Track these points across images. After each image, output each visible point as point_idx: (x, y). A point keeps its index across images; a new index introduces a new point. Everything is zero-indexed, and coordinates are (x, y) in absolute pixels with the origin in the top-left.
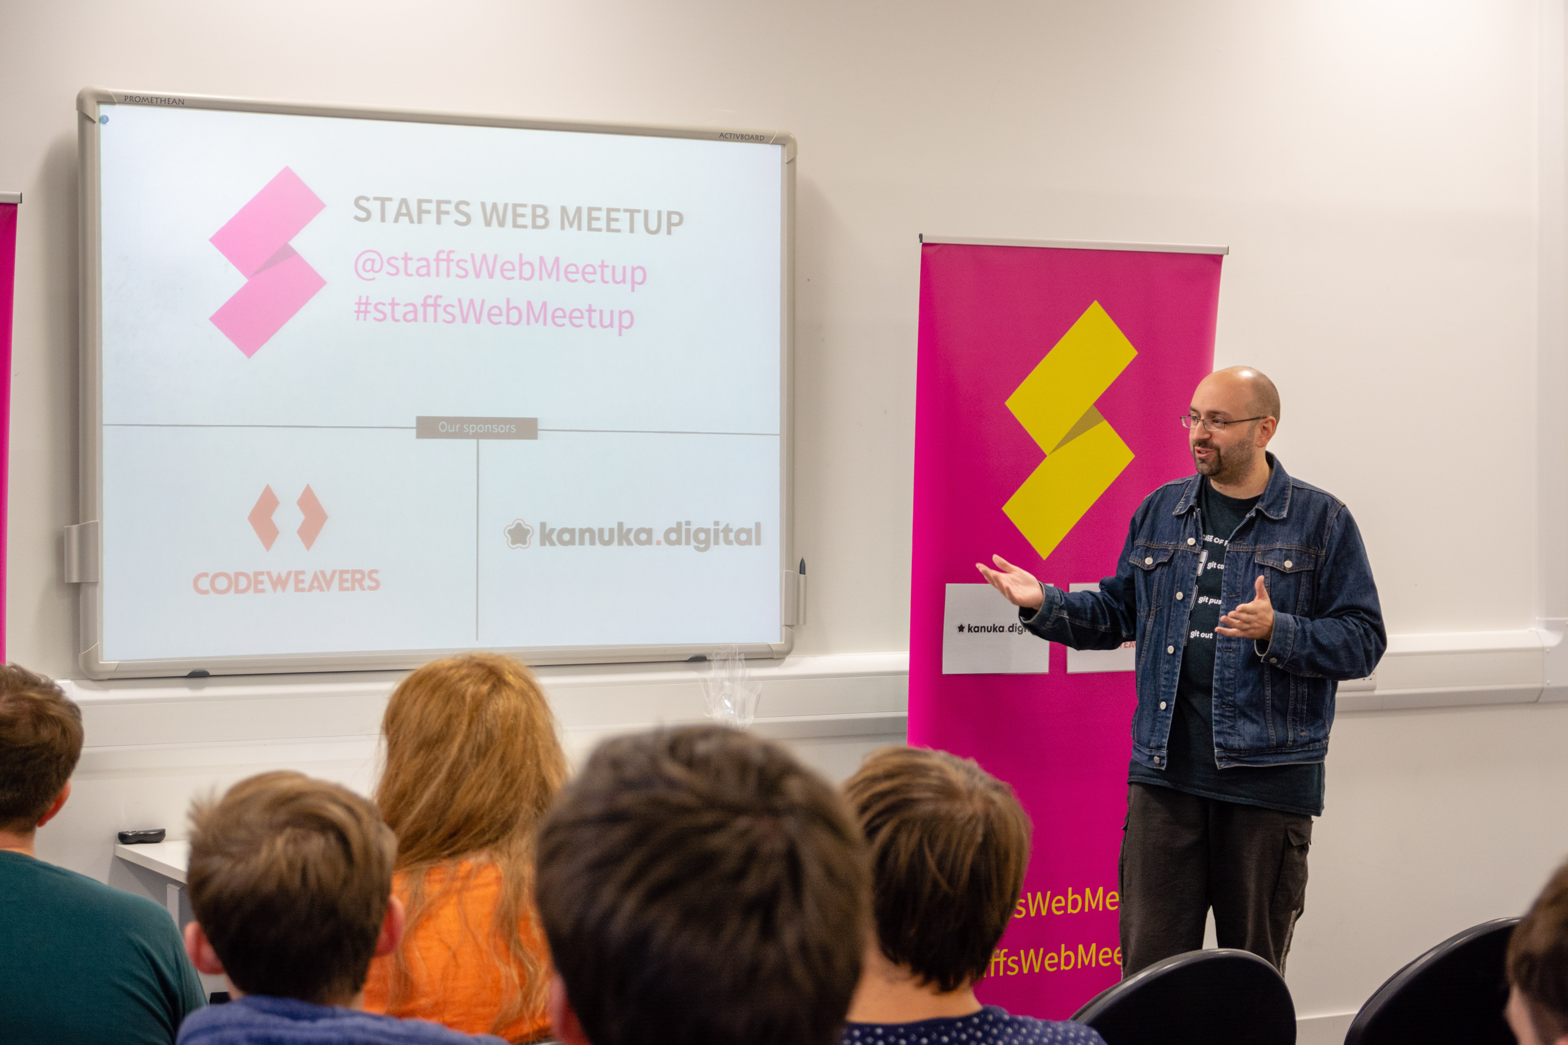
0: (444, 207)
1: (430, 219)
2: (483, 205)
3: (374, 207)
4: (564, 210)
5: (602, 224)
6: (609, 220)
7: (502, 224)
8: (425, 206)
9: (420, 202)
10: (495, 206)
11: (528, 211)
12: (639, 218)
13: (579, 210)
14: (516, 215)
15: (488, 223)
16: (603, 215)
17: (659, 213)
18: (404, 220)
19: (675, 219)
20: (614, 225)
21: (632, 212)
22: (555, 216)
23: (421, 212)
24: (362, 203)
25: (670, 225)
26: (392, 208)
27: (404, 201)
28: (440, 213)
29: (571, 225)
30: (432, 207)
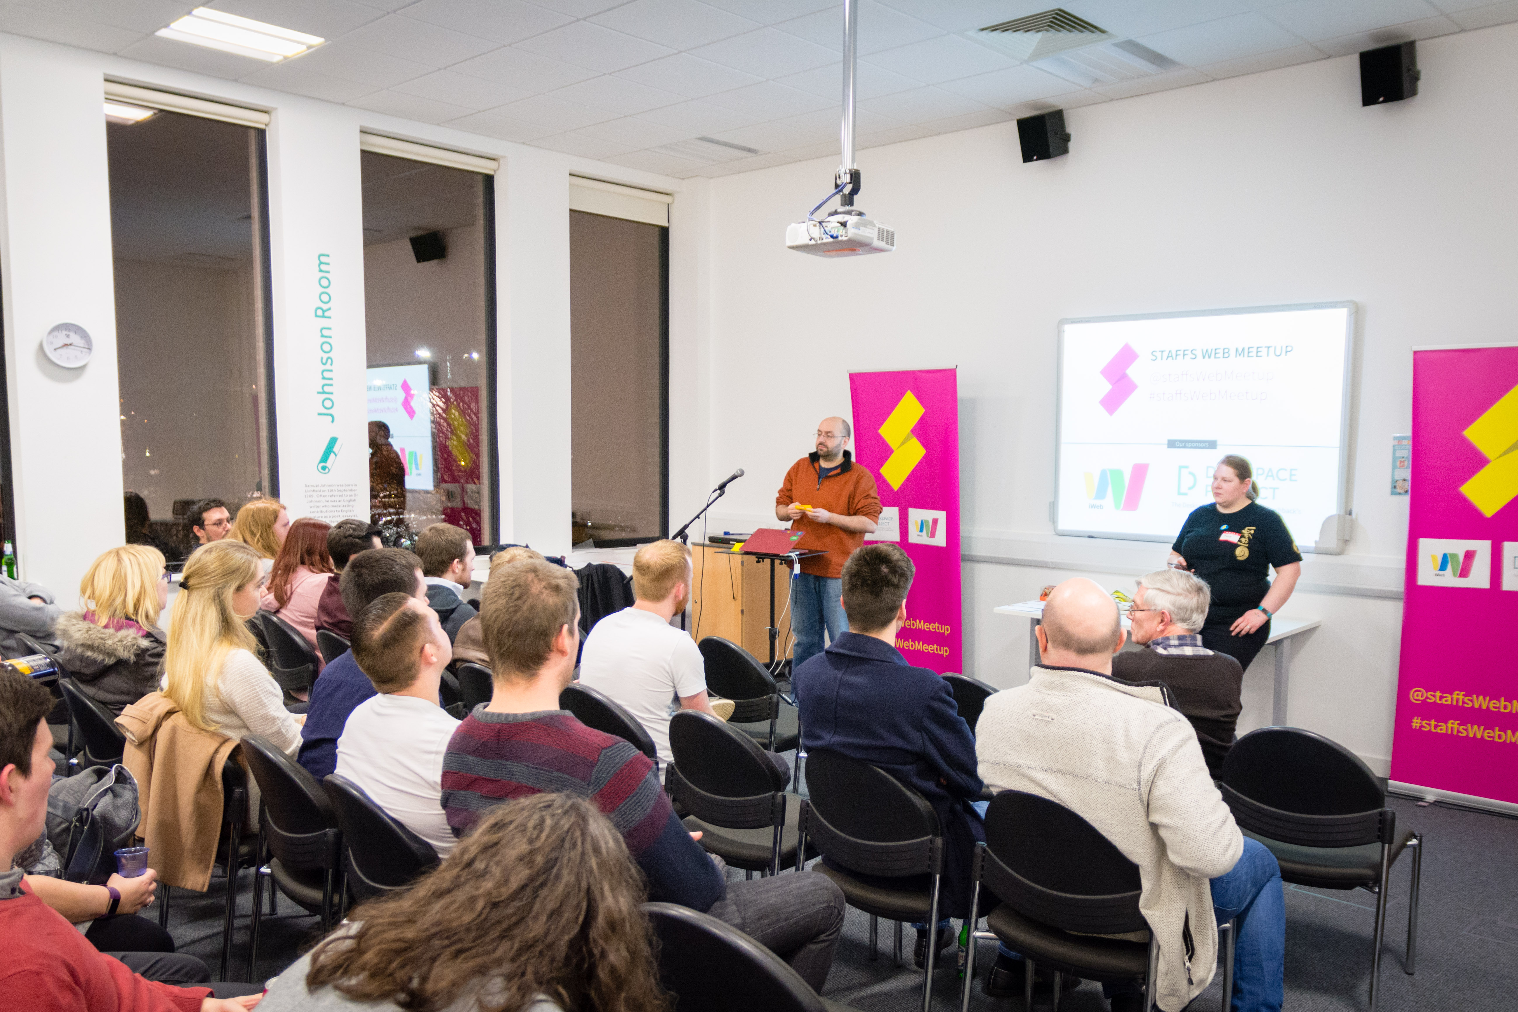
0: (1186, 352)
1: (1180, 358)
2: (1202, 350)
3: (1159, 354)
4: (1237, 350)
5: (1254, 354)
6: (1257, 352)
7: (1209, 357)
8: (1178, 353)
9: (1177, 351)
10: (1207, 351)
11: (1221, 351)
12: (1272, 350)
13: (1243, 349)
14: (1215, 354)
15: (1204, 358)
16: (1254, 350)
17: (1282, 347)
18: (1170, 359)
19: (1289, 349)
20: (1259, 354)
21: (1268, 348)
22: (1233, 352)
23: (1176, 355)
24: (1154, 353)
25: (1286, 352)
26: (1165, 355)
27: (1170, 351)
28: (1184, 355)
29: (1240, 355)
30: (1181, 353)
